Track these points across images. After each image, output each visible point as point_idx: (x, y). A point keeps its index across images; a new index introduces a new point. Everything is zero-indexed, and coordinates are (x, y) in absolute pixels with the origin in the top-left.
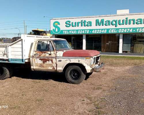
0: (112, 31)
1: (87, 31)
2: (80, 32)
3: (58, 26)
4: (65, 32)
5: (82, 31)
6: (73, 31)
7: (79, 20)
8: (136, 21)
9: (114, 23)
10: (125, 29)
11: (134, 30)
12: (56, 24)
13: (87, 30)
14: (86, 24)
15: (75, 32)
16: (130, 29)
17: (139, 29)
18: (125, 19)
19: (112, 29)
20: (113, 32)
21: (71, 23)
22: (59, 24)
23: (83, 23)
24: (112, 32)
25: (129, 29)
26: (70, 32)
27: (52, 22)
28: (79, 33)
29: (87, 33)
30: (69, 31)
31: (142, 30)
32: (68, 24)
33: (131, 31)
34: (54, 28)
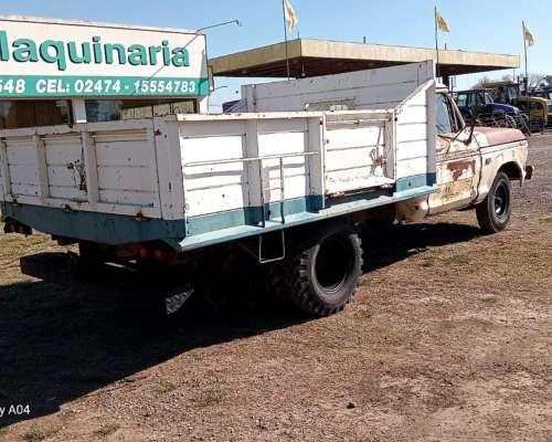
0: (50, 86)
8: (128, 54)
9: (51, 52)
10: (95, 79)
11: (127, 87)
16: (114, 79)
17: (141, 83)
18: (92, 43)
19: (46, 78)
20: (54, 91)
24: (51, 91)
25: (109, 82)
31: (149, 85)
33: (117, 88)
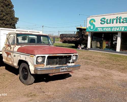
1: (122, 29)
2: (115, 29)
3: (94, 23)
4: (99, 29)
5: (116, 28)
6: (107, 28)
7: (114, 17)
12: (92, 21)
13: (122, 27)
14: (122, 20)
15: (109, 30)
21: (106, 20)
22: (95, 22)
23: (118, 20)
26: (105, 29)
27: (89, 19)
28: (113, 30)
29: (122, 30)
30: (103, 28)
32: (103, 21)
34: (90, 25)
